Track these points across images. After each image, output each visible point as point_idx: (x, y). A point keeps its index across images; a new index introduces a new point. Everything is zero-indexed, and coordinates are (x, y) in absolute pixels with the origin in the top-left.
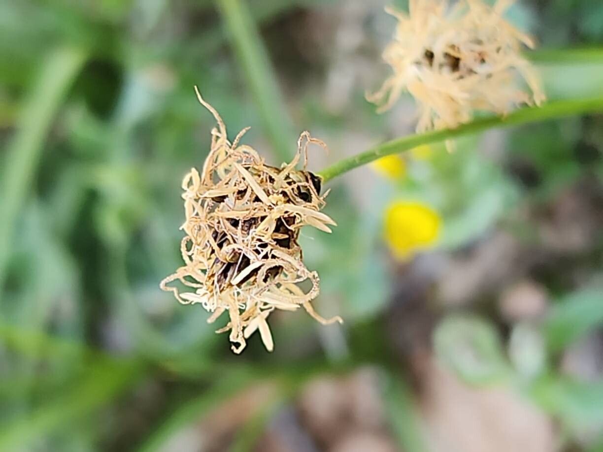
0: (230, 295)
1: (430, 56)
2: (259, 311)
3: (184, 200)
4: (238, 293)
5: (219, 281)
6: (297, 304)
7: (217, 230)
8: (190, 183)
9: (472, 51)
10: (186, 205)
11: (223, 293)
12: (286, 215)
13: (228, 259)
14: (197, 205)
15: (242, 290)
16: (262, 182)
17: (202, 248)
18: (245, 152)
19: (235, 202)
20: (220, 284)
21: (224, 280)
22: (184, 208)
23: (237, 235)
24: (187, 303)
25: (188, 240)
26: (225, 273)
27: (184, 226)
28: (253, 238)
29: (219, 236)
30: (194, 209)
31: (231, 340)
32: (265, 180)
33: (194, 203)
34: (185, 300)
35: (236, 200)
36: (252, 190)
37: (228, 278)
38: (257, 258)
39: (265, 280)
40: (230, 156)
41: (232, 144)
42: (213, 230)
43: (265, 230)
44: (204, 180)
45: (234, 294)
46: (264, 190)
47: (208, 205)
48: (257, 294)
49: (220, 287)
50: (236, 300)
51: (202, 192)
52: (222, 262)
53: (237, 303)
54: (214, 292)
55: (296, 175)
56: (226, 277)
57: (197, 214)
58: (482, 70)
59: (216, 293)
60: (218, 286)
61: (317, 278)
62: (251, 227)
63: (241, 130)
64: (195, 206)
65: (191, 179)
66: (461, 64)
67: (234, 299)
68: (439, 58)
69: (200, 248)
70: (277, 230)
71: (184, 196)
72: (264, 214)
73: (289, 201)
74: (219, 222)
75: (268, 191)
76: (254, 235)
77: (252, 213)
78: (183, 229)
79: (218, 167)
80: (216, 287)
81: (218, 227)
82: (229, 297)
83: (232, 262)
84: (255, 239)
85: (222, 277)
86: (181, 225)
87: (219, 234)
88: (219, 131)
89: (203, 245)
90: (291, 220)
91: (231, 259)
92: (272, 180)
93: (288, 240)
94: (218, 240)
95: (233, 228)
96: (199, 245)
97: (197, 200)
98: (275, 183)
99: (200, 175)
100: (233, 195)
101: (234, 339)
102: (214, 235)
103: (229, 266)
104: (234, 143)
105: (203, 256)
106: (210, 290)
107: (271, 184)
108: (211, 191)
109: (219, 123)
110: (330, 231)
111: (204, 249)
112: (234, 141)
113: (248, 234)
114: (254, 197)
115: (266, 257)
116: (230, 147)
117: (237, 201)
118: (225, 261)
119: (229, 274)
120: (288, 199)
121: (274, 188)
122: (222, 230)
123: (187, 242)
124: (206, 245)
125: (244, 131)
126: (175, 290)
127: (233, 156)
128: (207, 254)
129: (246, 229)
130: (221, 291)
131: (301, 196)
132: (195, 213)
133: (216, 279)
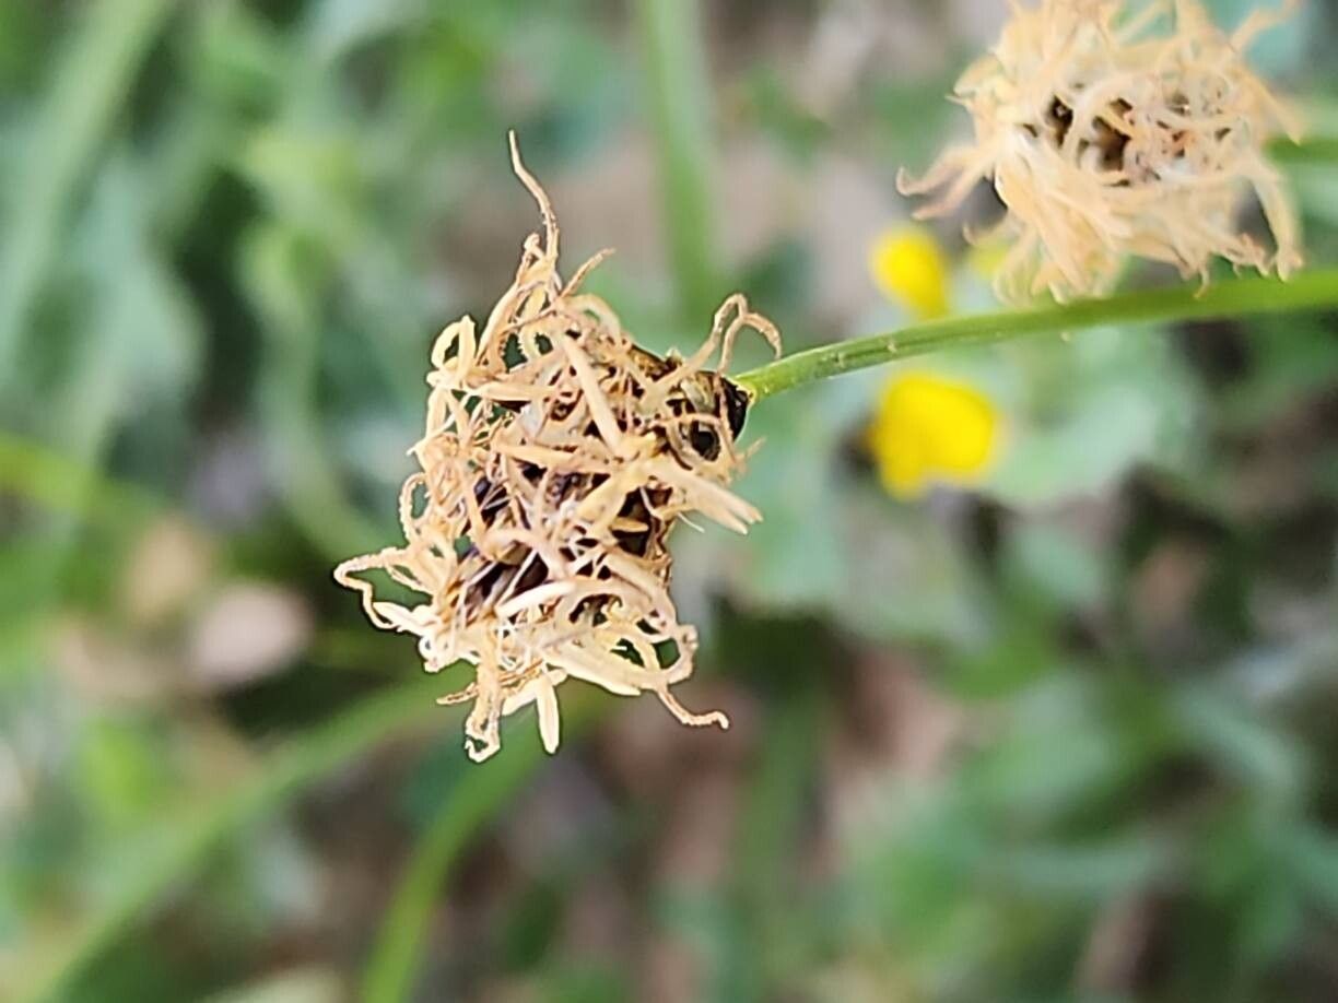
0: (488, 634)
1: (1061, 116)
2: (545, 669)
3: (430, 389)
4: (506, 633)
5: (467, 601)
6: (633, 686)
7: (490, 478)
8: (452, 351)
9: (1162, 125)
10: (433, 400)
11: (473, 627)
12: (653, 485)
13: (501, 555)
14: (457, 406)
15: (516, 630)
16: (615, 388)
17: (448, 512)
18: (589, 313)
19: (544, 424)
20: (470, 606)
21: (481, 598)
22: (426, 408)
23: (531, 503)
24: (386, 626)
25: (421, 483)
26: (485, 585)
27: (419, 448)
28: (566, 522)
29: (492, 494)
30: (448, 413)
31: (469, 731)
32: (622, 386)
33: (452, 400)
34: (384, 620)
35: (547, 417)
36: (588, 408)
37: (491, 598)
38: (566, 572)
39: (574, 617)
40: (554, 313)
41: (564, 285)
42: (480, 475)
43: (599, 510)
44: (484, 353)
45: (496, 632)
46: (615, 410)
47: (481, 415)
48: (547, 645)
49: (469, 613)
50: (499, 646)
51: (474, 381)
52: (483, 559)
53: (499, 653)
54: (453, 623)
55: (695, 383)
56: (486, 593)
57: (453, 428)
58: (1176, 174)
59: (458, 626)
60: (464, 610)
61: (691, 642)
62: (567, 493)
63: (593, 254)
64: (452, 408)
65: (455, 341)
66: (1130, 151)
67: (495, 645)
68: (1081, 127)
69: (442, 511)
70: (625, 512)
71: (431, 378)
72: (602, 470)
73: (666, 448)
74: (497, 461)
75: (624, 415)
76: (570, 514)
77: (576, 463)
78: (414, 454)
79: (524, 329)
80: (459, 613)
81: (494, 471)
82: (485, 638)
83: (508, 562)
84: (570, 526)
85: (479, 592)
86: (412, 445)
87: (491, 489)
88: (543, 245)
89: (450, 505)
90: (661, 495)
91: (508, 556)
92: (638, 393)
93: (645, 536)
94: (487, 499)
95: (525, 483)
96: (441, 503)
97: (458, 395)
98: (644, 398)
99: (478, 334)
100: (544, 406)
101: (475, 730)
102: (480, 488)
103: (500, 569)
104: (571, 284)
105: (445, 532)
106: (444, 616)
107: (634, 399)
108: (494, 385)
109: (547, 222)
110: (745, 531)
111: (450, 515)
112: (570, 278)
113: (558, 506)
114: (587, 422)
115: (586, 570)
116: (559, 293)
117: (549, 421)
118: (490, 558)
119: (496, 588)
120: (663, 442)
121: (638, 408)
122: (500, 480)
123: (418, 486)
124: (457, 509)
125: (599, 257)
126: (366, 589)
127: (561, 317)
128: (455, 529)
129: (556, 489)
130: (469, 624)
131: (696, 441)
132: (449, 423)
133: (462, 592)
